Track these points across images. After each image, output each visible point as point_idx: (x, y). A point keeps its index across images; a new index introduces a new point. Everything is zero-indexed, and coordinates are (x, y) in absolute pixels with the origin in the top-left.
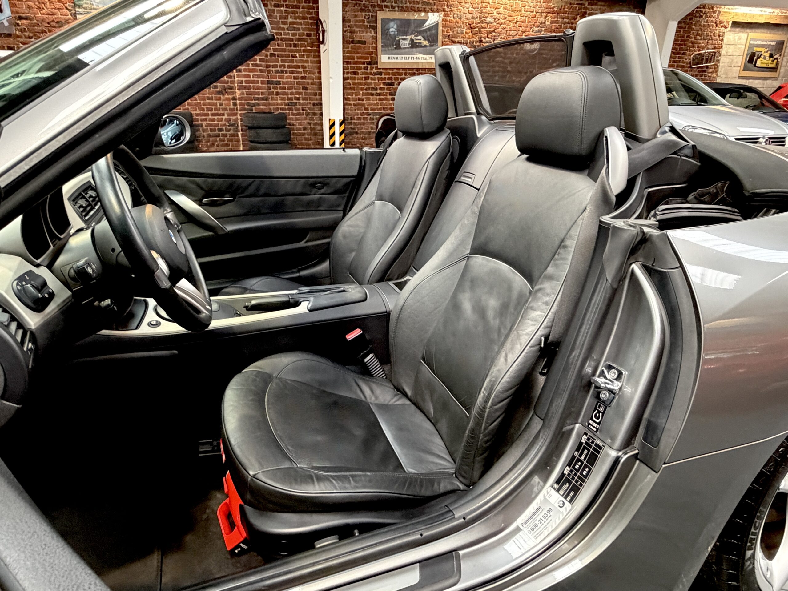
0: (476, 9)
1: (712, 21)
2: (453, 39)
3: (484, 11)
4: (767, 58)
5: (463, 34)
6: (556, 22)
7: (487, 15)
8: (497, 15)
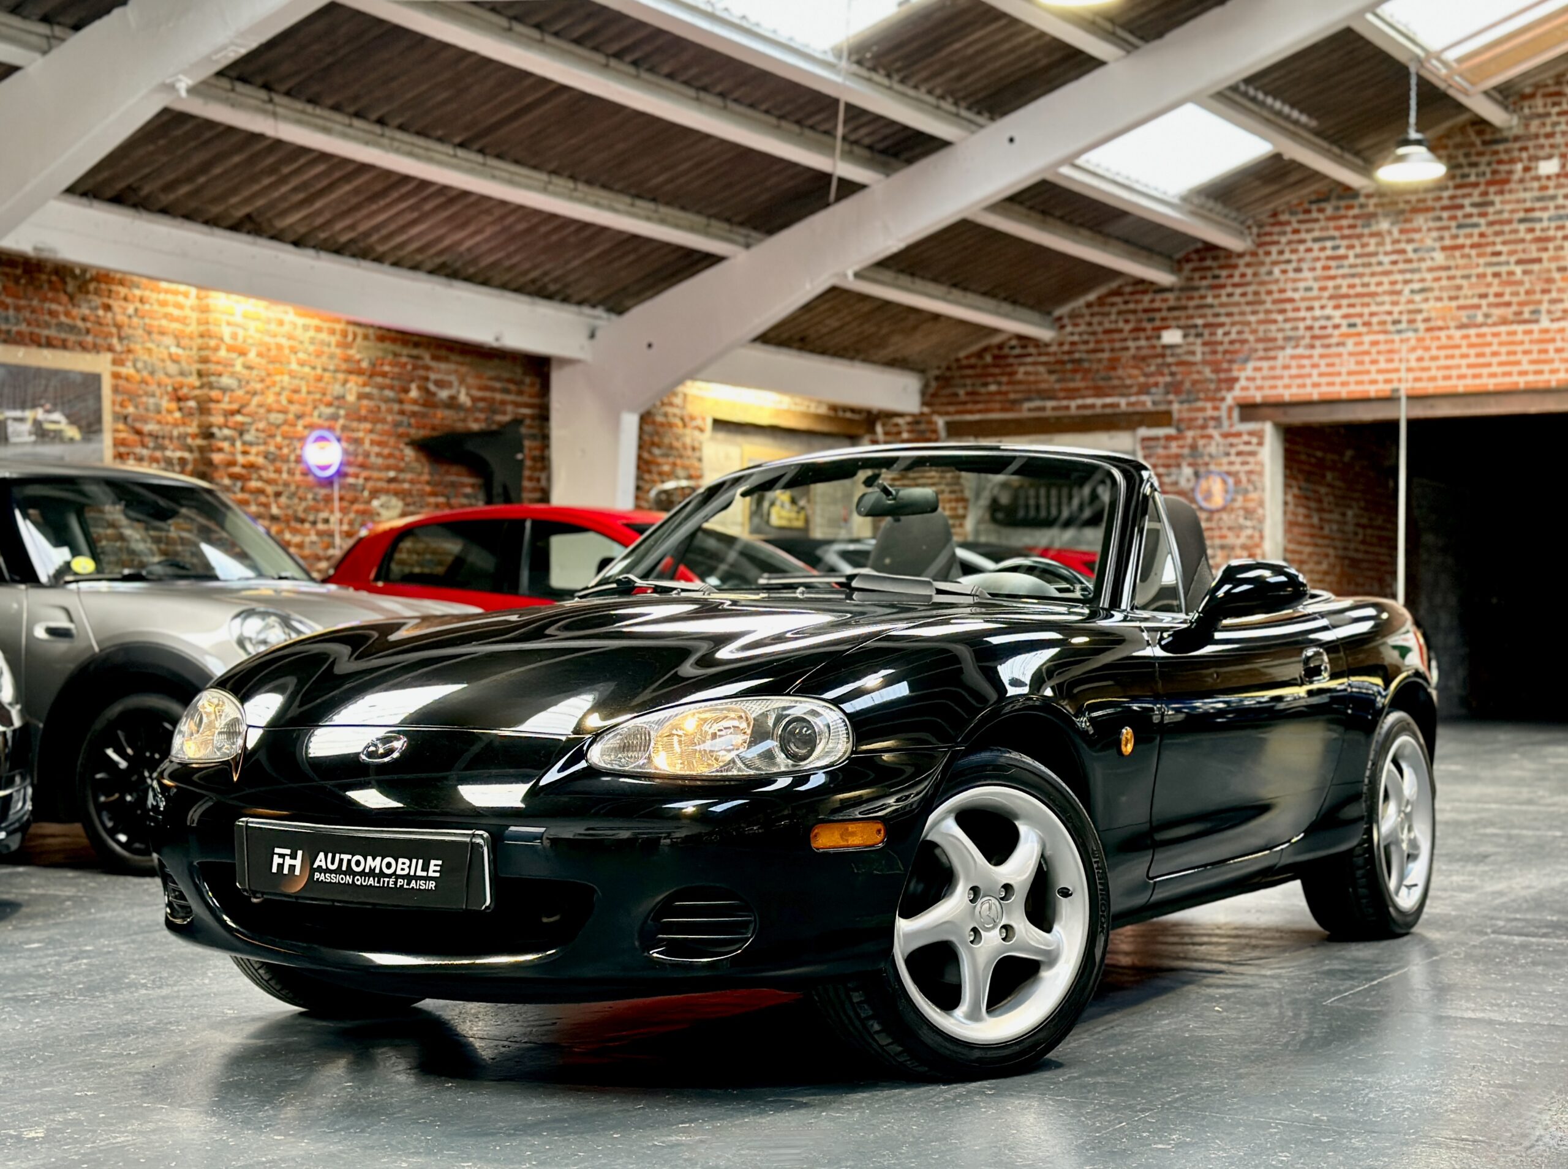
0: (188, 352)
1: (675, 415)
2: (138, 425)
3: (214, 358)
4: (788, 505)
5: (159, 412)
6: (368, 396)
7: (220, 368)
8: (245, 372)
